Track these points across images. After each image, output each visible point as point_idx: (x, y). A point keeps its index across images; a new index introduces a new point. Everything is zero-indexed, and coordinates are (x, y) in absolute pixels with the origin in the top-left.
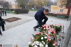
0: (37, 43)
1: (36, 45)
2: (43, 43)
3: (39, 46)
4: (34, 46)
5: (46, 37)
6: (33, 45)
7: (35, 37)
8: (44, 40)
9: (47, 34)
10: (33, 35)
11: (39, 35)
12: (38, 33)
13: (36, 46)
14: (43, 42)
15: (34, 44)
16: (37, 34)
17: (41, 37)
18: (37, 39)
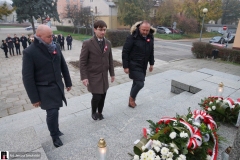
0: (157, 144)
1: (153, 149)
2: (171, 150)
3: (159, 154)
4: (146, 150)
5: (183, 135)
6: (143, 148)
7: (155, 127)
8: (179, 141)
9: (189, 127)
10: (149, 121)
11: (167, 125)
12: (165, 120)
13: (151, 151)
14: (172, 145)
15: (147, 146)
16: (162, 122)
17: (170, 132)
18: (157, 135)
